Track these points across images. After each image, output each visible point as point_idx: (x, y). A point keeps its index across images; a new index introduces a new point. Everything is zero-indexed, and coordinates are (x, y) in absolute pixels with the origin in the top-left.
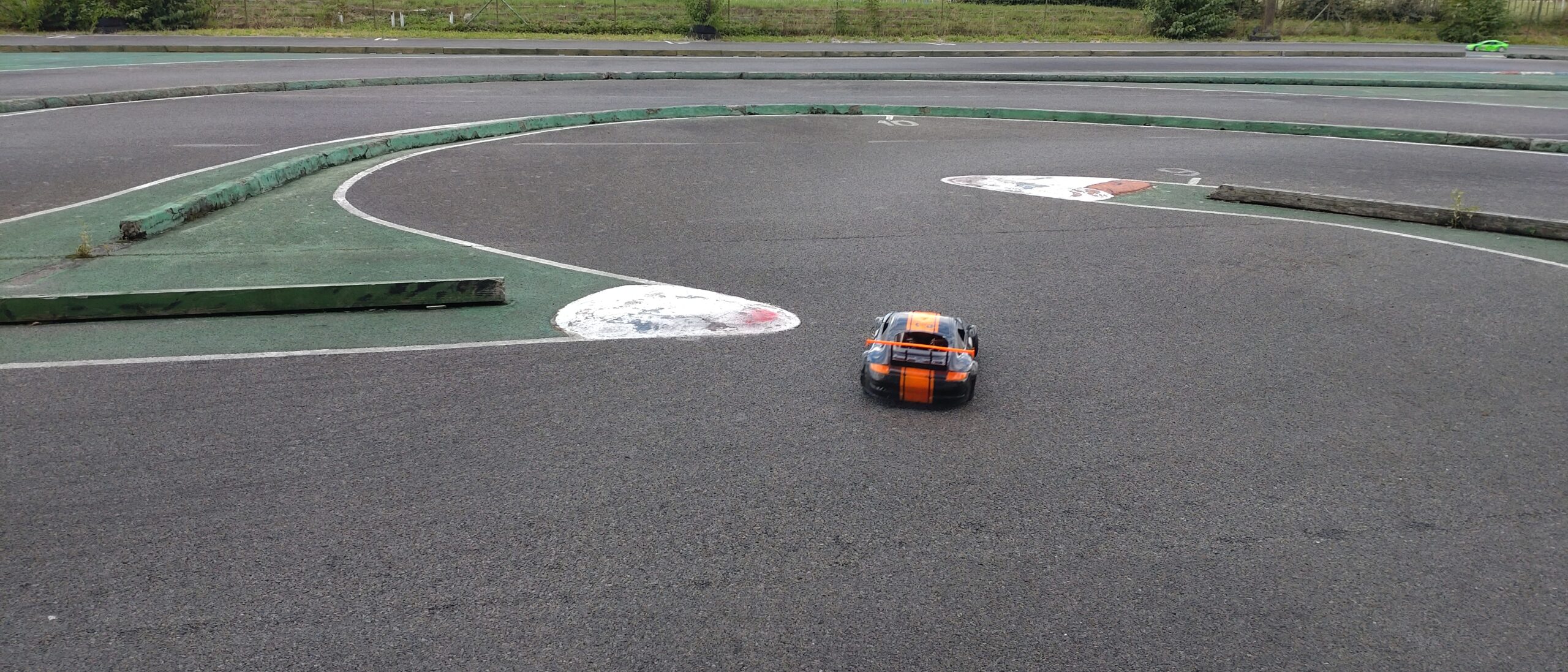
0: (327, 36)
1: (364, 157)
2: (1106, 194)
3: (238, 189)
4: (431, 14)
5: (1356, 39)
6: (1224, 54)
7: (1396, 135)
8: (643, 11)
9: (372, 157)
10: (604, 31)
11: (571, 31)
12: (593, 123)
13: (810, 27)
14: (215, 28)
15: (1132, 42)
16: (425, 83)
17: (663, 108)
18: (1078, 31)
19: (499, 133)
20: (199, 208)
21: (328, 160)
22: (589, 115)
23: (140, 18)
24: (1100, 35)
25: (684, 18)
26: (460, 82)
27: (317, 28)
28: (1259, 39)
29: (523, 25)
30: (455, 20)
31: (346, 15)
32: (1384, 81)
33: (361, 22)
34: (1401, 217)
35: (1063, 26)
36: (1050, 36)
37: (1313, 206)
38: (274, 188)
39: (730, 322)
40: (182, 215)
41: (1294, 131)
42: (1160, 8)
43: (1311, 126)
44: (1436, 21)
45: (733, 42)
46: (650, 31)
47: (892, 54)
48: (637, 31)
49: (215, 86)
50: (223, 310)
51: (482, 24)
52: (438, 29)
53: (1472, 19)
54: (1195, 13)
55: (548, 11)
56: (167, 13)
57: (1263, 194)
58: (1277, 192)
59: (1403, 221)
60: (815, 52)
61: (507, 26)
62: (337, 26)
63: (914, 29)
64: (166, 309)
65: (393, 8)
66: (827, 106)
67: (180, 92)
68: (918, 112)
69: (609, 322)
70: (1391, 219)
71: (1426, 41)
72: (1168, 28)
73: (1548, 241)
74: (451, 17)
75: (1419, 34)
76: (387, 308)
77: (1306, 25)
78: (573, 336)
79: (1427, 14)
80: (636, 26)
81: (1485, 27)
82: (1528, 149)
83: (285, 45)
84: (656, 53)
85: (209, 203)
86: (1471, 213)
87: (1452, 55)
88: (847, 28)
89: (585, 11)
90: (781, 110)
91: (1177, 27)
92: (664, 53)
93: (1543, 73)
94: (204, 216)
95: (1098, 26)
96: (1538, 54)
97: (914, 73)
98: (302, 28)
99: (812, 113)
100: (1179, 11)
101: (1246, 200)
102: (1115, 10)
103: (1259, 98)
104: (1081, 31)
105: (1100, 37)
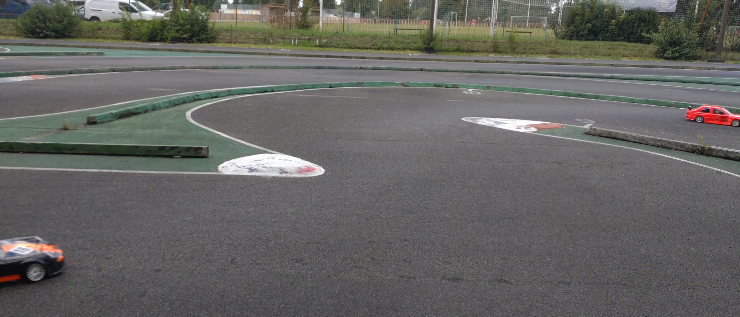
0: (263, 48)
1: (217, 97)
2: (534, 129)
3: (148, 107)
4: (309, 39)
6: (683, 68)
8: (403, 40)
9: (221, 97)
10: (383, 49)
11: (369, 49)
12: (331, 87)
13: (480, 49)
14: (218, 43)
15: (644, 61)
17: (364, 82)
19: (284, 90)
20: (126, 113)
21: (199, 97)
23: (188, 38)
24: (628, 56)
25: (420, 44)
26: (294, 68)
27: (260, 44)
28: (713, 61)
29: (348, 45)
30: (319, 42)
31: (273, 39)
33: (279, 42)
34: (674, 148)
35: (608, 52)
36: (601, 56)
37: (632, 140)
38: (167, 107)
39: (291, 171)
40: (116, 116)
41: (670, 105)
42: (661, 45)
43: (679, 103)
45: (441, 55)
46: (404, 49)
47: (509, 62)
48: (398, 49)
49: (186, 66)
50: (92, 152)
51: (330, 44)
52: (311, 46)
54: (679, 48)
55: (360, 39)
56: (199, 36)
57: (610, 133)
58: (616, 133)
61: (341, 46)
62: (269, 43)
63: (533, 51)
64: (70, 150)
65: (294, 36)
66: (443, 84)
68: (486, 88)
69: (239, 168)
70: (669, 148)
72: (664, 54)
76: (157, 156)
78: (220, 172)
83: (236, 51)
84: (396, 59)
85: (131, 112)
86: (707, 147)
88: (498, 50)
89: (377, 40)
90: (421, 84)
91: (669, 54)
92: (400, 59)
94: (128, 116)
95: (627, 52)
97: (505, 71)
98: (253, 44)
99: (435, 87)
100: (670, 46)
101: (602, 136)
102: (639, 45)
103: (674, 89)
104: (618, 54)
105: (627, 58)
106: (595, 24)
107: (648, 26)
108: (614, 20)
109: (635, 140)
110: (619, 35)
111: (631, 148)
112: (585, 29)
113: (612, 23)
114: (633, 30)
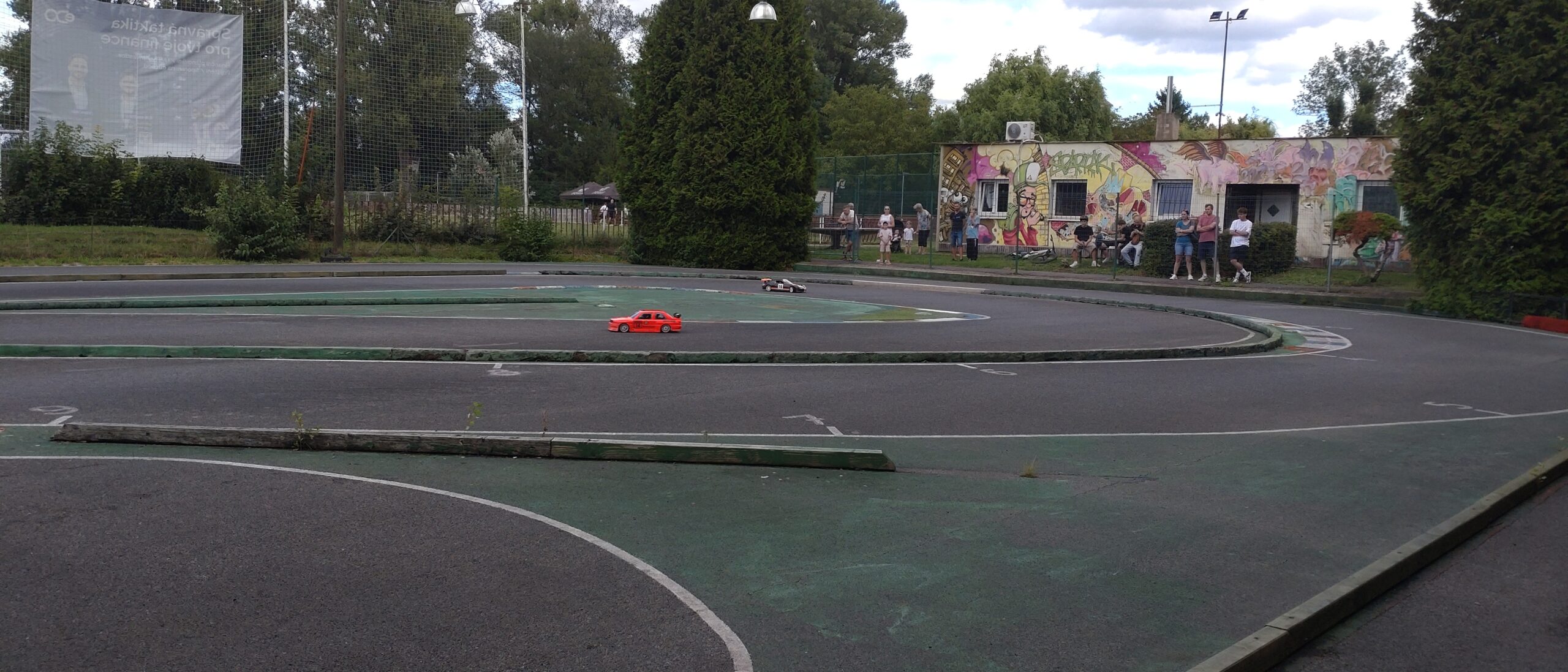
5: (425, 259)
6: (273, 276)
15: (194, 264)
18: (132, 253)
24: (160, 257)
28: (329, 260)
32: (395, 300)
34: (250, 444)
35: (115, 248)
36: (99, 258)
37: (163, 439)
41: (244, 354)
42: (224, 231)
43: (261, 350)
44: (495, 243)
53: (527, 241)
54: (262, 235)
57: (111, 431)
58: (124, 428)
59: (252, 447)
70: (241, 446)
71: (489, 261)
72: (234, 250)
73: (384, 455)
75: (482, 254)
77: (377, 246)
79: (490, 237)
81: (538, 247)
82: (464, 360)
86: (313, 434)
87: (494, 273)
91: (243, 248)
95: (157, 248)
96: (567, 270)
100: (244, 233)
101: (92, 439)
102: (180, 231)
103: (254, 320)
104: (136, 253)
105: (158, 259)
106: (75, 189)
107: (193, 192)
108: (118, 181)
109: (169, 440)
110: (135, 212)
111: (159, 459)
112: (53, 199)
113: (114, 187)
114: (163, 200)
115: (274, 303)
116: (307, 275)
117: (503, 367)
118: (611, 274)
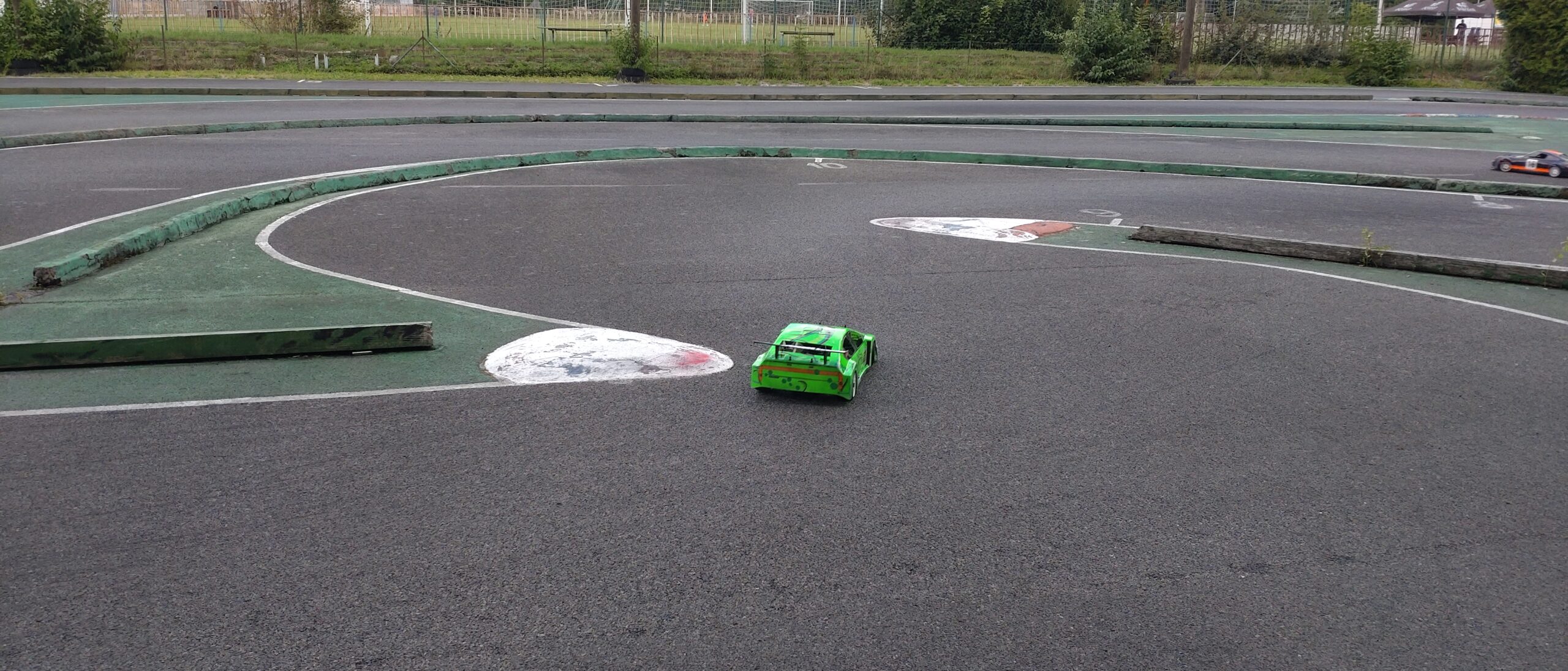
0: (249, 77)
1: (287, 201)
2: (1031, 235)
3: (156, 234)
4: (355, 56)
5: (1267, 82)
6: (1142, 97)
7: (1308, 176)
8: (572, 54)
9: (296, 200)
10: (532, 74)
11: (499, 74)
12: (521, 165)
13: (739, 70)
14: (132, 70)
15: (1053, 86)
16: (350, 125)
17: (593, 150)
18: (1000, 75)
19: (426, 176)
20: (115, 253)
21: (250, 204)
22: (517, 158)
23: (56, 60)
24: (1023, 78)
25: (612, 61)
26: (387, 124)
27: (238, 70)
28: (1175, 83)
29: (450, 67)
30: (380, 62)
31: (269, 56)
32: (1295, 124)
33: (284, 64)
34: (1314, 257)
35: (986, 70)
36: (974, 79)
37: (1230, 246)
38: (193, 233)
39: (663, 365)
40: (98, 261)
41: (1211, 172)
42: (1080, 53)
43: (1227, 168)
44: (1344, 65)
45: (662, 84)
46: (579, 73)
47: (820, 98)
48: (565, 74)
49: (133, 128)
50: (141, 358)
51: (409, 66)
52: (363, 71)
53: (1378, 64)
54: (1114, 58)
55: (475, 53)
56: (84, 55)
57: (1183, 234)
58: (1196, 233)
59: (1316, 259)
60: (745, 96)
61: (434, 68)
62: (259, 67)
63: (841, 73)
64: (81, 358)
65: (317, 50)
66: (756, 149)
67: (96, 135)
68: (846, 154)
69: (540, 366)
70: (1306, 258)
71: (1335, 85)
72: (1087, 72)
73: (1456, 278)
74: (377, 59)
75: (1327, 77)
76: (312, 355)
77: (1220, 69)
78: (503, 380)
79: (1336, 58)
80: (564, 69)
81: (1391, 71)
82: (1434, 189)
83: (205, 87)
85: (126, 249)
86: (1381, 252)
87: (1360, 98)
88: (775, 72)
89: (513, 54)
90: (710, 152)
91: (1096, 71)
92: (592, 96)
93: (1447, 115)
94: (122, 261)
95: (1020, 71)
96: (1442, 96)
97: (841, 116)
98: (223, 70)
99: (742, 156)
100: (1098, 56)
101: (1166, 241)
102: (1037, 54)
103: (1177, 140)
104: (1003, 75)
105: (1022, 81)
106: (951, 15)
107: (1049, 16)
108: (986, 7)
109: (1236, 247)
110: (998, 36)
112: (933, 25)
113: (983, 13)
114: (1022, 24)
115: (1178, 124)
116: (1172, 97)
117: (1486, 199)
118: (1495, 102)
